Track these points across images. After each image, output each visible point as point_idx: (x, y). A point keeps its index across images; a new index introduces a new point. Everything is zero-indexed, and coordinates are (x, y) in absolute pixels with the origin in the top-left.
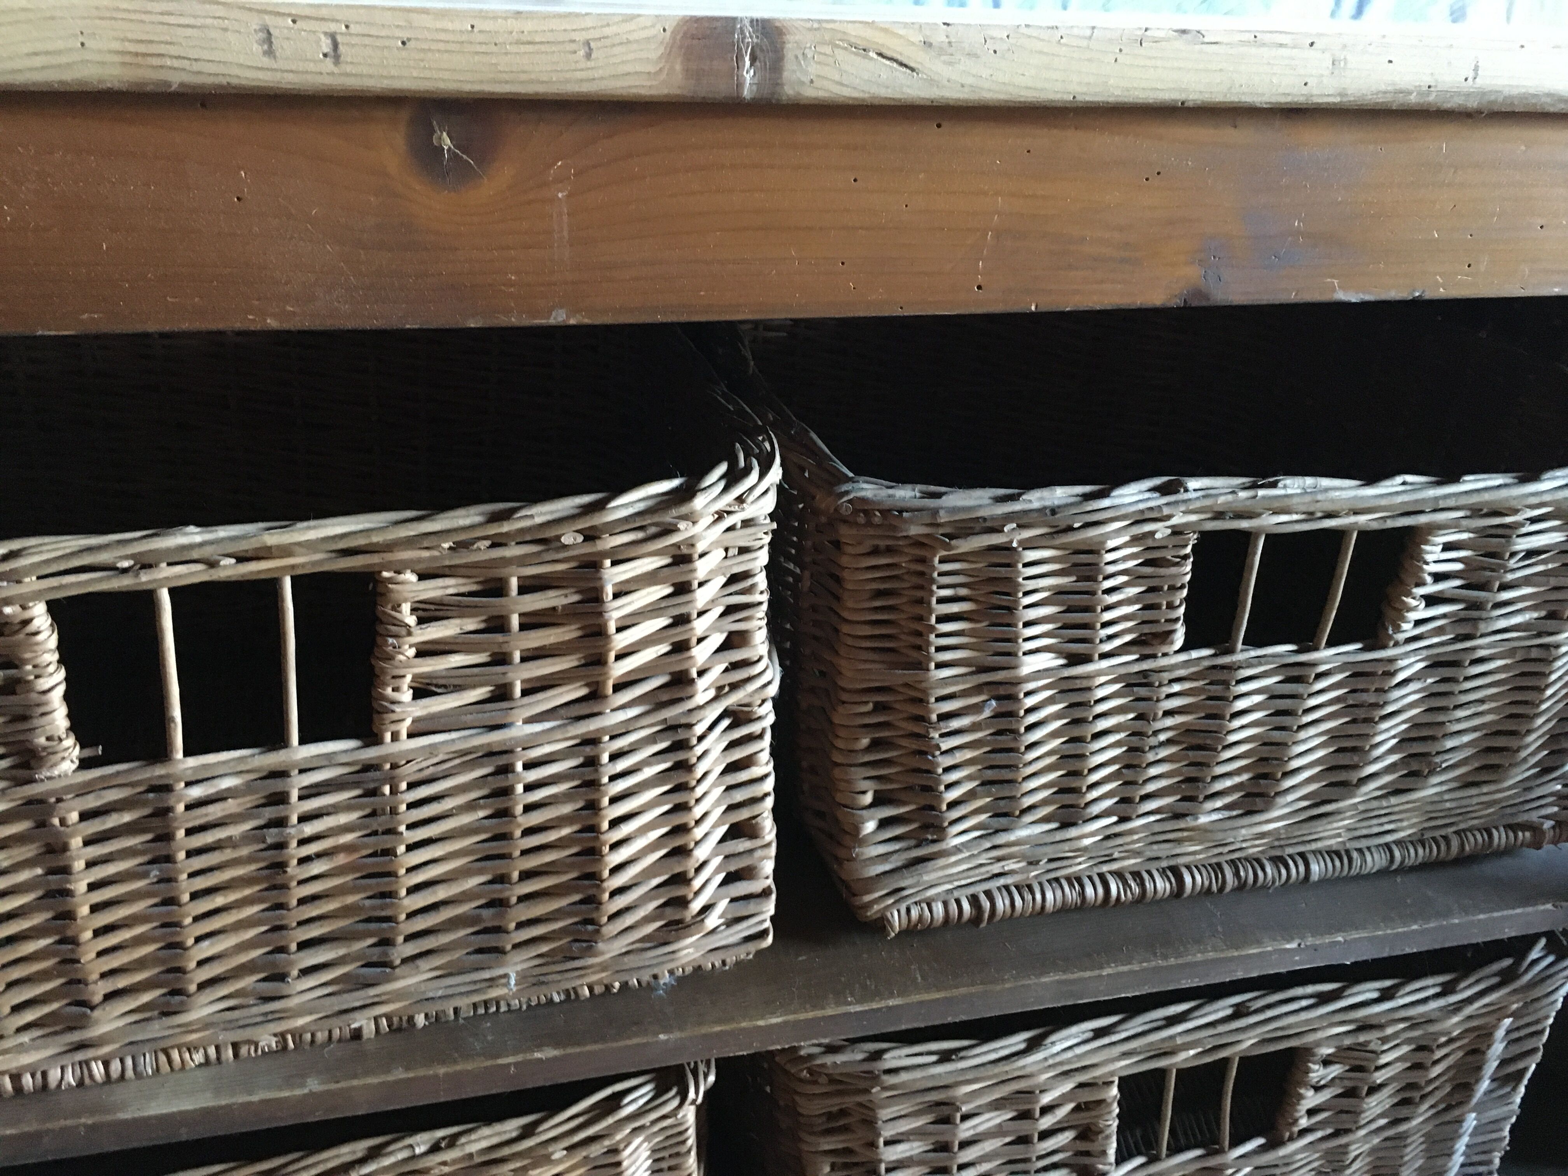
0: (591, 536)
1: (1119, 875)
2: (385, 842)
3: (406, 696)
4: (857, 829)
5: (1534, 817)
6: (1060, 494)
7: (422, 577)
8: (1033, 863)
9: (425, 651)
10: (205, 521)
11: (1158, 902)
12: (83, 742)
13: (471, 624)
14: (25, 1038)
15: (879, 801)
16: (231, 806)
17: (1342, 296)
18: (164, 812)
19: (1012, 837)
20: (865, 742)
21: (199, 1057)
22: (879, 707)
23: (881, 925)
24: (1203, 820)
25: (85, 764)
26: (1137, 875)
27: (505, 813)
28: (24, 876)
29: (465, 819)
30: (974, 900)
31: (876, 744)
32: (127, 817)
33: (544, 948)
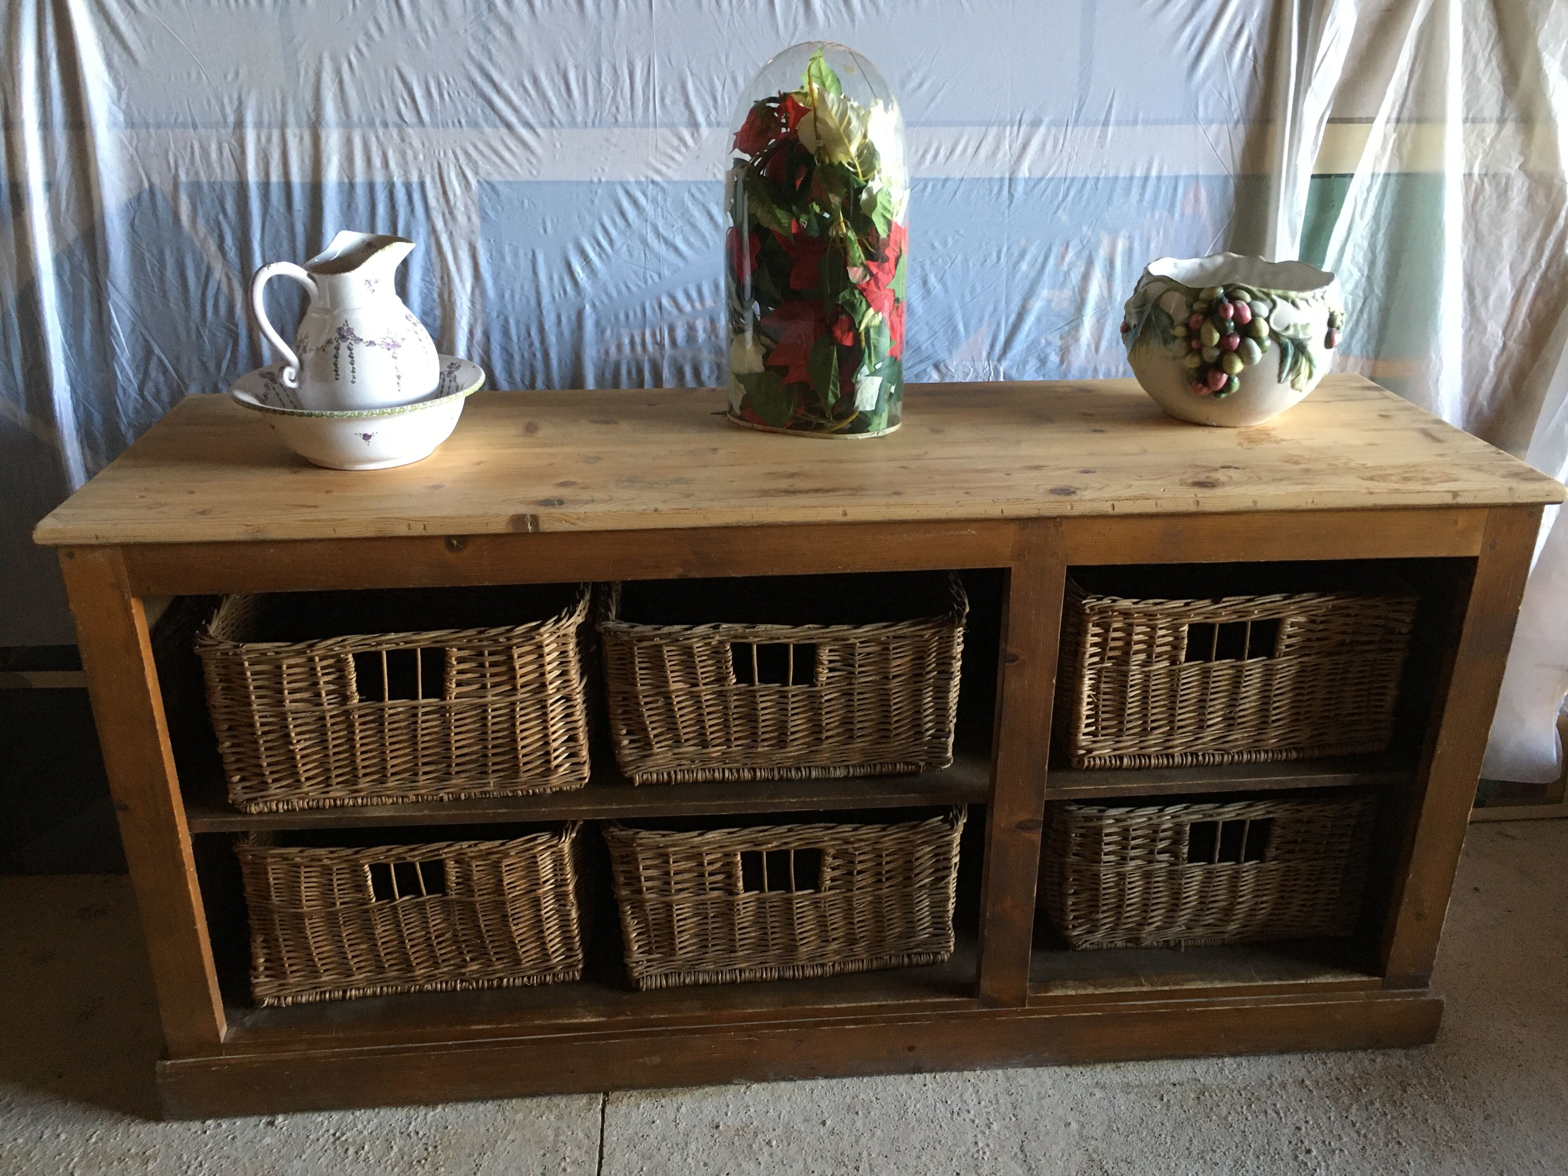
0: (509, 639)
1: (730, 770)
2: (447, 732)
3: (454, 686)
4: (620, 742)
5: (915, 760)
6: (677, 628)
7: (459, 649)
8: (693, 762)
9: (460, 672)
10: (397, 631)
11: (747, 782)
12: (360, 694)
13: (474, 665)
14: (339, 787)
15: (629, 733)
16: (401, 717)
17: (733, 575)
18: (382, 717)
19: (681, 750)
20: (620, 711)
21: (391, 801)
22: (624, 699)
23: (631, 780)
24: (760, 750)
25: (360, 701)
26: (738, 771)
27: (485, 725)
28: (342, 733)
29: (472, 727)
30: (669, 774)
31: (625, 712)
32: (371, 718)
33: (502, 774)
